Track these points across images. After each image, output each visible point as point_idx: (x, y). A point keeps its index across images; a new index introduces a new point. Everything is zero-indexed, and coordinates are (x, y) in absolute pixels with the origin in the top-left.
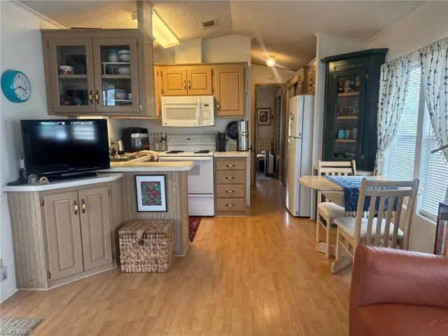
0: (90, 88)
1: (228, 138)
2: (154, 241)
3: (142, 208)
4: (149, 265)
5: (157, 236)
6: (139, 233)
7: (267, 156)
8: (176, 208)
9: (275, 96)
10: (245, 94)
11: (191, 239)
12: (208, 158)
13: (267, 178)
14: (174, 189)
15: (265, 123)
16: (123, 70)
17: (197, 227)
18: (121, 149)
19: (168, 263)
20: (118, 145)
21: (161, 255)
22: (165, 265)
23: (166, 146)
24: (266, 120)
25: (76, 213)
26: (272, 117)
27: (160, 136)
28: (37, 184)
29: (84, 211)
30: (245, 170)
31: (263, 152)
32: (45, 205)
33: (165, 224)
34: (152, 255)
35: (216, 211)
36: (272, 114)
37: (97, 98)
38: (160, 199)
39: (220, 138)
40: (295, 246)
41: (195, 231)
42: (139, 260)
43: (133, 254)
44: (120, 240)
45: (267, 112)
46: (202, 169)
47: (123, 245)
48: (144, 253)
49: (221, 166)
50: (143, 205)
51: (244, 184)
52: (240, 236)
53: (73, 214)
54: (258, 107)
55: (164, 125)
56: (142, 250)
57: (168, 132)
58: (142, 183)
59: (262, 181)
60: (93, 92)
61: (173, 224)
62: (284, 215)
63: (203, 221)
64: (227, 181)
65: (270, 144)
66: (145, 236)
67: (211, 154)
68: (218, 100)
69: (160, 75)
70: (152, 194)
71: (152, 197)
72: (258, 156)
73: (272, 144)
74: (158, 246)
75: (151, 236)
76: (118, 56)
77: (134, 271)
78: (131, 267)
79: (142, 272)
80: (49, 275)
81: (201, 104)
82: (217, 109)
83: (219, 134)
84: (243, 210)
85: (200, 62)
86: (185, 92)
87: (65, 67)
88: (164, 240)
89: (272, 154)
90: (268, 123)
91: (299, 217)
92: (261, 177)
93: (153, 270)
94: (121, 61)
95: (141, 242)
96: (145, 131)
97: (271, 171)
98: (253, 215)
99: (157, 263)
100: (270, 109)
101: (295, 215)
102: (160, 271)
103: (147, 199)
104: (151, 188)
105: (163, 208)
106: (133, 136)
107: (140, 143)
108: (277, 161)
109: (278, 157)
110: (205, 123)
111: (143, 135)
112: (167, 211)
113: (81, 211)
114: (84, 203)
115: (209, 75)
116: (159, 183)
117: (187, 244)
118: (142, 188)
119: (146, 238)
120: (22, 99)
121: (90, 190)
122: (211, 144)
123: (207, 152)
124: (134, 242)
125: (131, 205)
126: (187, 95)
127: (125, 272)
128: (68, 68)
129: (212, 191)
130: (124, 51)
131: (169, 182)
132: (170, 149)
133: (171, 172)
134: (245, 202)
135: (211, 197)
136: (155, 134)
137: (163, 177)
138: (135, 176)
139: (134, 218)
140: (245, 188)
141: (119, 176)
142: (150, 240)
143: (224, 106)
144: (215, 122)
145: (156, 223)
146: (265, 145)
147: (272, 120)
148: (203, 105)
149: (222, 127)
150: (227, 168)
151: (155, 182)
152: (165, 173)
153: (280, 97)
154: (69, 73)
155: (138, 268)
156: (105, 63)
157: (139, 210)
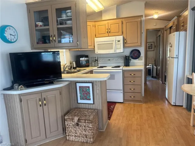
0: (51, 33)
1: (131, 59)
2: (85, 124)
3: (80, 101)
4: (82, 138)
5: (86, 121)
6: (76, 119)
7: (153, 67)
8: (99, 102)
9: (156, 35)
10: (141, 33)
11: (109, 118)
12: (119, 70)
13: (153, 79)
14: (98, 91)
15: (151, 50)
16: (69, 22)
17: (114, 109)
18: (75, 66)
19: (93, 138)
20: (73, 64)
21: (89, 133)
22: (91, 139)
23: (98, 64)
24: (152, 48)
25: (41, 106)
26: (155, 47)
27: (94, 59)
28: (17, 89)
29: (45, 105)
30: (141, 77)
31: (150, 65)
32: (22, 102)
33: (92, 112)
34: (84, 132)
35: (124, 99)
36: (155, 45)
37: (54, 39)
38: (90, 96)
39: (126, 59)
40: (176, 128)
41: (112, 112)
42: (76, 135)
43: (73, 130)
44: (66, 122)
45: (152, 44)
46: (116, 77)
47: (67, 125)
48: (79, 131)
49: (127, 75)
50: (81, 99)
51: (141, 85)
52: (139, 118)
53: (39, 106)
54: (148, 42)
55: (96, 53)
56: (78, 129)
57: (99, 56)
58: (80, 87)
59: (150, 81)
60: (53, 36)
61: (97, 112)
62: (165, 102)
63: (117, 105)
64: (130, 83)
65: (154, 61)
66: (79, 120)
67: (121, 68)
68: (125, 38)
69: (94, 26)
70: (85, 94)
71: (85, 95)
72: (147, 67)
73: (155, 61)
74: (87, 127)
75: (83, 121)
76: (66, 14)
77: (74, 140)
78: (72, 138)
79: (78, 141)
80: (26, 141)
81: (115, 41)
82: (124, 43)
83: (126, 57)
84: (140, 100)
85: (116, 17)
86: (107, 34)
87: (39, 23)
88: (90, 124)
89: (155, 66)
90: (153, 50)
91: (175, 105)
92: (149, 78)
93: (85, 141)
94: (68, 17)
95: (77, 124)
96: (87, 56)
97: (155, 75)
98: (146, 102)
99: (86, 137)
100: (154, 42)
101: (173, 104)
102: (88, 142)
103: (82, 96)
104: (85, 90)
105: (91, 102)
106: (81, 59)
107: (85, 62)
108: (158, 70)
109: (159, 68)
110: (118, 51)
111: (86, 59)
112: (94, 104)
113: (44, 104)
114: (45, 100)
115: (120, 24)
116: (89, 87)
117: (106, 122)
118: (80, 90)
119: (80, 122)
120: (12, 41)
121: (49, 92)
122: (121, 62)
123: (119, 67)
124: (73, 123)
125: (74, 99)
126: (109, 36)
127: (69, 140)
128: (40, 24)
129: (122, 88)
130: (69, 11)
131: (95, 87)
132: (100, 65)
133: (96, 81)
134: (141, 95)
135: (121, 92)
136: (92, 58)
137: (91, 84)
138: (76, 83)
139: (76, 107)
140: (141, 87)
141: (67, 83)
142: (82, 124)
143: (129, 41)
144: (124, 50)
145: (87, 111)
146: (151, 61)
147: (155, 48)
148: (117, 41)
149: (127, 52)
150: (131, 76)
151: (87, 87)
152: (93, 82)
153: (160, 36)
154: (41, 26)
155: (76, 139)
156: (59, 19)
157: (78, 102)
